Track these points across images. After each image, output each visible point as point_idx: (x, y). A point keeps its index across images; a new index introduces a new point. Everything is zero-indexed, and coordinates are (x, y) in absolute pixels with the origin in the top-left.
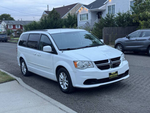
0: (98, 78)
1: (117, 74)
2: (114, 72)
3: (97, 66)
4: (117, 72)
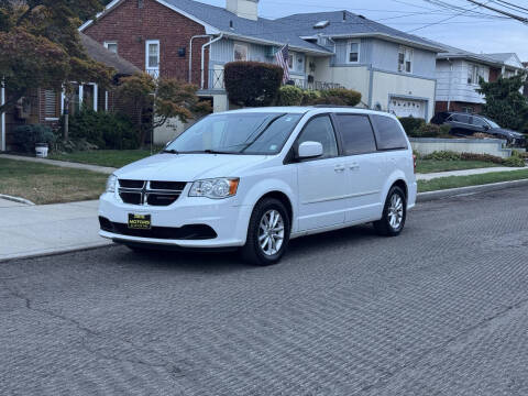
1: (148, 222)
2: (143, 214)
3: (120, 189)
4: (148, 218)
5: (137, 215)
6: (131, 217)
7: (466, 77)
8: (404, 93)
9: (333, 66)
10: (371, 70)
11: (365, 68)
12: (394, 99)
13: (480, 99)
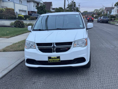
0: (37, 60)
1: (59, 59)
3: (38, 47)
4: (59, 57)
5: (52, 57)
6: (50, 58)
7: (33, 5)
8: (21, 9)
9: (3, 2)
10: (14, 3)
11: (13, 2)
12: (20, 10)
13: (36, 10)
